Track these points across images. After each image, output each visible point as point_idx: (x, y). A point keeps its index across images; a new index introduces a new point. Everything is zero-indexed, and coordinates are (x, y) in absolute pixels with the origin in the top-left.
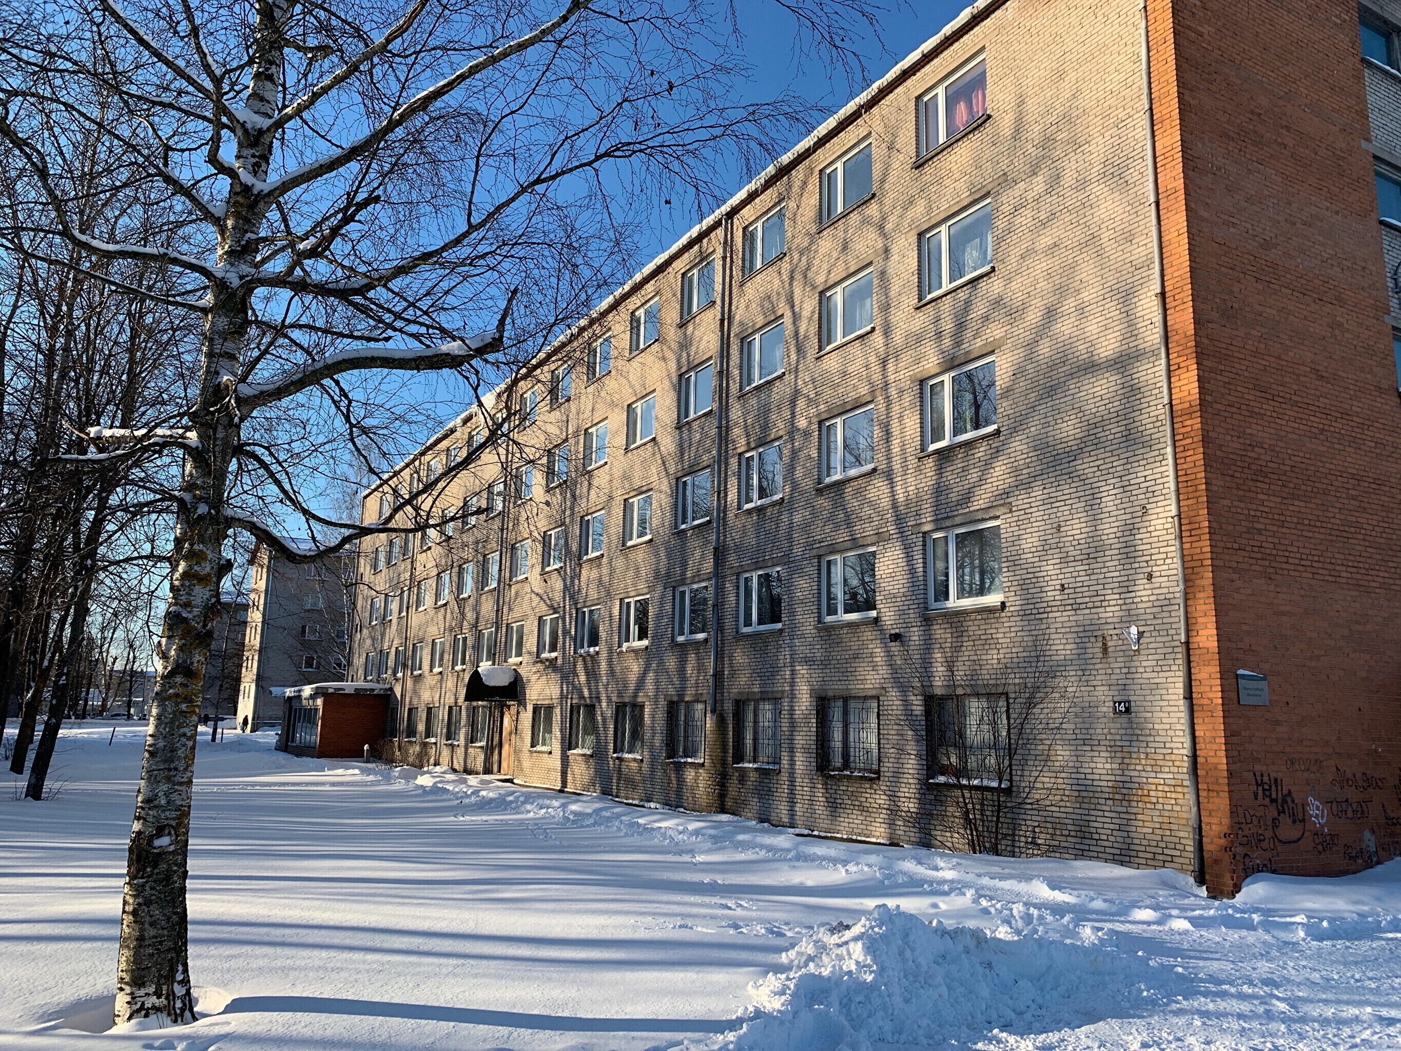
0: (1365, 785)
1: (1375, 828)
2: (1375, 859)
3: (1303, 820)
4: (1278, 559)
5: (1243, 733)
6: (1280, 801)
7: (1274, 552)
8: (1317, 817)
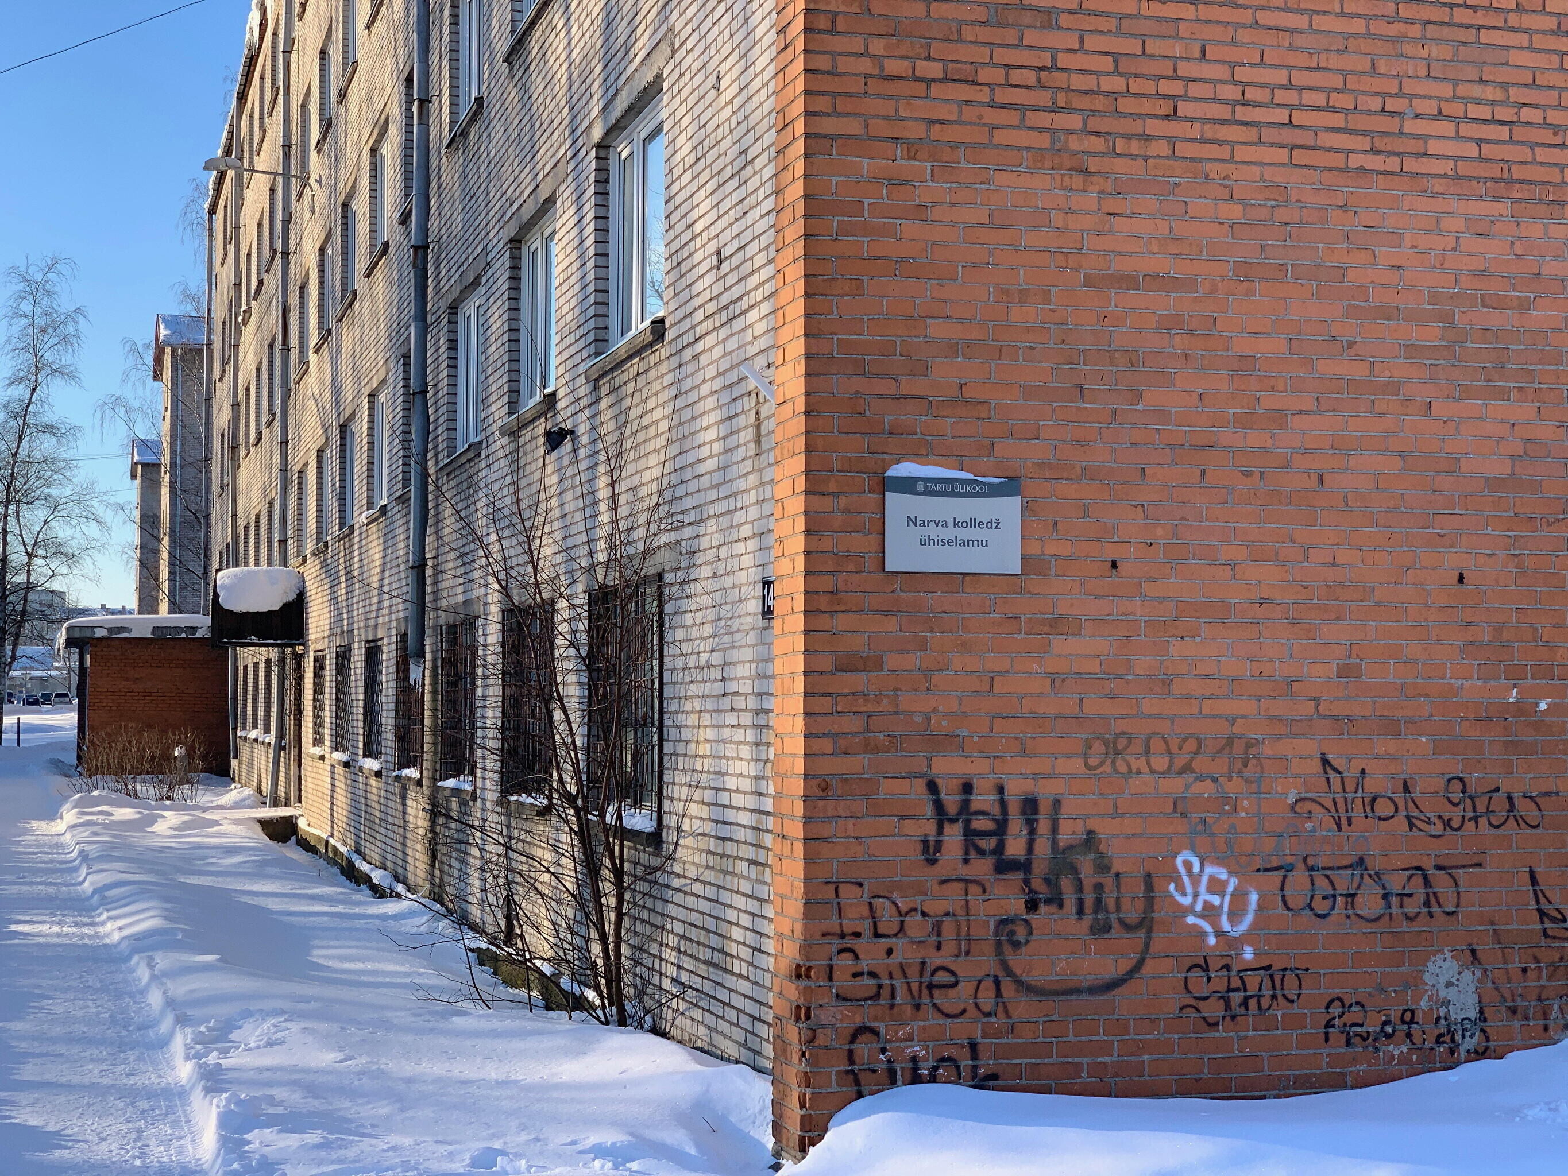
0: (1455, 815)
1: (1486, 947)
2: (1469, 1043)
3: (1146, 924)
4: (1126, 105)
5: (892, 661)
6: (1039, 869)
7: (1117, 84)
8: (1210, 913)
